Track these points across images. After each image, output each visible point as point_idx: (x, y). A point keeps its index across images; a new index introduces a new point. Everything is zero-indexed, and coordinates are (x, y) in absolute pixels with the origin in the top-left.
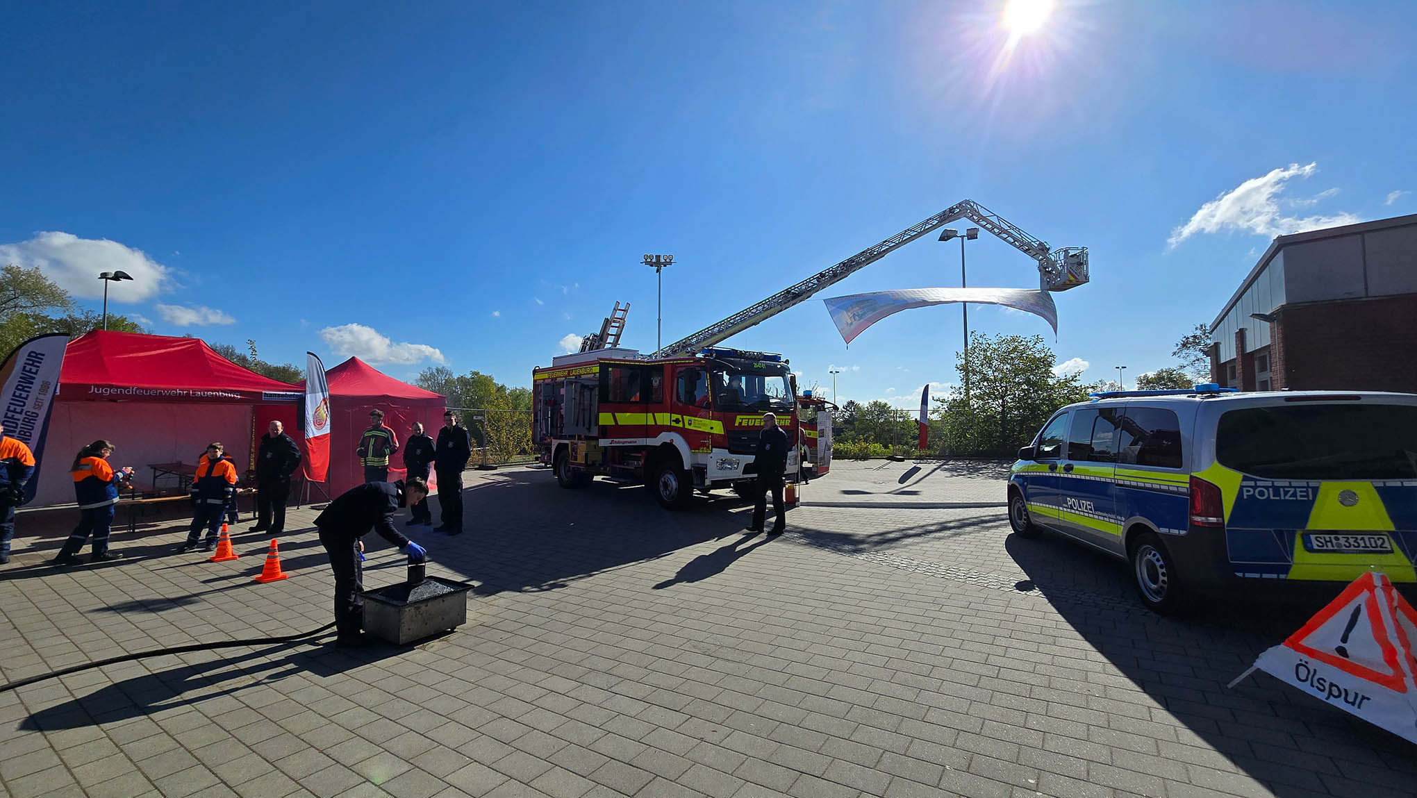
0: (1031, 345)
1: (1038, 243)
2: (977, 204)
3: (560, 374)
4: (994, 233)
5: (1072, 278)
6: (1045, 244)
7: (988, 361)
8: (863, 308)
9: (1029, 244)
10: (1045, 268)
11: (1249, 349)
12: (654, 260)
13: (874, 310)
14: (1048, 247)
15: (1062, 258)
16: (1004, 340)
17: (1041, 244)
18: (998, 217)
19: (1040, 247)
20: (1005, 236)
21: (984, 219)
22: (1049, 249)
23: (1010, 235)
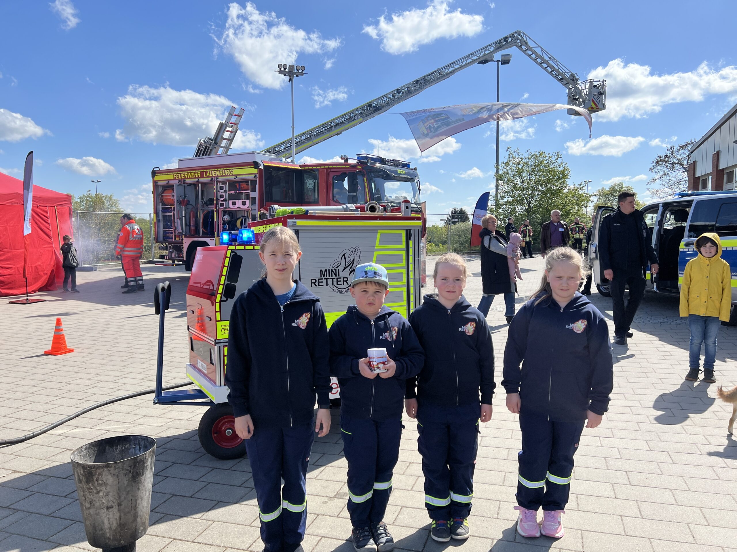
0: (553, 159)
1: (570, 74)
2: (526, 35)
3: (190, 175)
4: (537, 62)
5: (594, 106)
6: (575, 75)
7: (520, 173)
8: (437, 121)
9: (563, 74)
10: (574, 96)
11: (721, 167)
12: (287, 70)
13: (448, 124)
14: (577, 77)
15: (587, 87)
16: (533, 155)
17: (572, 75)
18: (541, 48)
19: (572, 78)
20: (545, 65)
21: (531, 49)
22: (577, 80)
23: (549, 65)
